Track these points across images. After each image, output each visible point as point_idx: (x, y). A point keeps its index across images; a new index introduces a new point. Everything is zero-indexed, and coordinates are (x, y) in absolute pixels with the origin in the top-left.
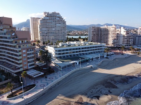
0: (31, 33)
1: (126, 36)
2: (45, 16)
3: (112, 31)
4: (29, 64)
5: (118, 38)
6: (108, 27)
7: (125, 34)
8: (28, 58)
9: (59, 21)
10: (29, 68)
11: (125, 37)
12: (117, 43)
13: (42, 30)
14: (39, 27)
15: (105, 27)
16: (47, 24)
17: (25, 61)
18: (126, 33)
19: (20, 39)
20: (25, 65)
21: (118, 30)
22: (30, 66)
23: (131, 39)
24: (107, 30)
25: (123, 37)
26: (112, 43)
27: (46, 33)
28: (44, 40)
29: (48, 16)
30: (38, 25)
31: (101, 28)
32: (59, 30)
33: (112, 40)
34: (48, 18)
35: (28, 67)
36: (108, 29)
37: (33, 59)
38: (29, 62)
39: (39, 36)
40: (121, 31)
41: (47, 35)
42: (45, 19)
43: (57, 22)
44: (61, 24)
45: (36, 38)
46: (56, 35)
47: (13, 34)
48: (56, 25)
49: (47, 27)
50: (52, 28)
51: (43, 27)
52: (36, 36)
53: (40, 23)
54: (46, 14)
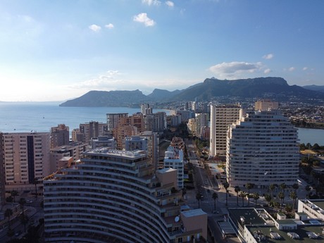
0: (211, 138)
2: (243, 120)
9: (279, 130)
13: (234, 150)
14: (228, 142)
19: (188, 233)
27: (243, 157)
28: (237, 173)
29: (250, 120)
30: (228, 138)
32: (278, 151)
34: (250, 124)
41: (245, 163)
42: (243, 127)
43: (272, 133)
44: (285, 137)
45: (221, 152)
46: (268, 163)
47: (177, 219)
48: (269, 138)
49: (246, 145)
50: (259, 145)
51: (238, 145)
52: (221, 145)
53: (231, 135)
54: (248, 115)
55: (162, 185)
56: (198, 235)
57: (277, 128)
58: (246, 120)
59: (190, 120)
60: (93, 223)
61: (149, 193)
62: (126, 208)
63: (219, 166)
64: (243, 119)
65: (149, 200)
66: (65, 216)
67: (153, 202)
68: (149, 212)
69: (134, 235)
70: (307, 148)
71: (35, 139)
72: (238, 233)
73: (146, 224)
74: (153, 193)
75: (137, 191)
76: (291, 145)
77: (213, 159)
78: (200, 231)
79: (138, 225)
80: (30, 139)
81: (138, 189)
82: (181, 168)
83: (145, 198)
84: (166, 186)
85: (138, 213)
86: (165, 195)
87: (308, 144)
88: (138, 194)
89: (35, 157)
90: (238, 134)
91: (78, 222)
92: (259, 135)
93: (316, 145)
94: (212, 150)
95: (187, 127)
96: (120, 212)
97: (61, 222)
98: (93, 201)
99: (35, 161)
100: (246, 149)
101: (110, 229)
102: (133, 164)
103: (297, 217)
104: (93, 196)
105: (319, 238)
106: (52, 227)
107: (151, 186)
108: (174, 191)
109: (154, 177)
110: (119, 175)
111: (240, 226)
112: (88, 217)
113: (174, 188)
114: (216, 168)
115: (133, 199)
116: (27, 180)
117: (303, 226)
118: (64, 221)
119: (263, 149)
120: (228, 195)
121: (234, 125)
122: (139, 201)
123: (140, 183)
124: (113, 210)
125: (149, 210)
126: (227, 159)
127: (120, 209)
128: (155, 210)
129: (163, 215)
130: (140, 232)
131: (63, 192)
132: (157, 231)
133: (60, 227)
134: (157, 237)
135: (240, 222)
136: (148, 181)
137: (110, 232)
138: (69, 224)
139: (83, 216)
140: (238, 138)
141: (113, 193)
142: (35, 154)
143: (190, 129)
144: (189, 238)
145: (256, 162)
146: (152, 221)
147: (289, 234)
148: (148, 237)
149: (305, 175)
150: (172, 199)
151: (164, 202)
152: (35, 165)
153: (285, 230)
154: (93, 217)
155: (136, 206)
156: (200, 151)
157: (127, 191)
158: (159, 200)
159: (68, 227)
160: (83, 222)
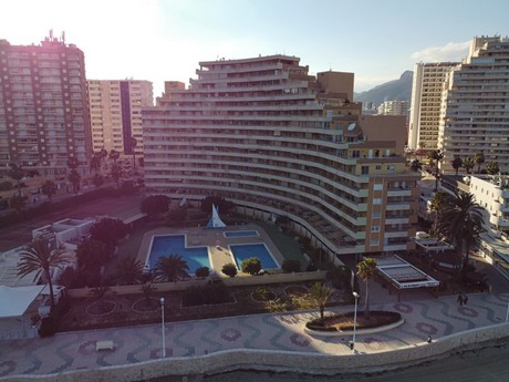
0: (411, 121)
2: (476, 55)
4: (387, 235)
8: (389, 214)
10: (387, 248)
13: (455, 110)
14: (444, 98)
16: (483, 84)
17: (376, 222)
19: (369, 145)
20: (375, 237)
22: (392, 242)
27: (471, 122)
28: (458, 150)
29: (490, 54)
30: (445, 93)
34: (490, 61)
35: (382, 245)
37: (406, 221)
38: (388, 228)
39: (441, 133)
41: (475, 132)
42: (476, 67)
45: (428, 143)
47: (352, 127)
49: (480, 100)
50: (504, 100)
51: (463, 100)
52: (428, 132)
53: (451, 85)
54: (486, 45)
55: (327, 91)
56: (388, 152)
58: (482, 54)
60: (214, 174)
62: (267, 142)
64: (476, 53)
66: (174, 164)
71: (131, 86)
75: (285, 108)
78: (391, 144)
80: (124, 85)
85: (287, 144)
88: (286, 112)
89: (132, 115)
91: (194, 173)
94: (412, 142)
96: (257, 151)
97: (167, 172)
98: (215, 140)
99: (132, 121)
100: (478, 107)
101: (242, 182)
102: (280, 65)
104: (214, 131)
106: (155, 180)
108: (347, 104)
110: (256, 89)
111: (461, 184)
112: (209, 165)
115: (277, 123)
116: (122, 149)
118: (173, 173)
122: (286, 123)
124: (246, 151)
125: (304, 130)
127: (256, 147)
128: (314, 124)
129: (327, 125)
130: (288, 175)
131: (171, 126)
133: (167, 180)
135: (462, 181)
137: (241, 186)
138: (179, 177)
139: (200, 165)
141: (246, 123)
142: (132, 110)
144: (371, 153)
148: (300, 177)
150: (344, 111)
152: (133, 127)
154: (216, 166)
155: (284, 133)
157: (269, 113)
158: (322, 107)
159: (177, 182)
160: (200, 174)
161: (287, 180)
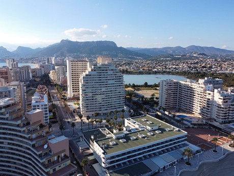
0: (68, 84)
1: (222, 106)
3: (199, 93)
5: (209, 107)
6: (192, 84)
7: (220, 102)
11: (221, 108)
12: (207, 114)
13: (85, 91)
14: (80, 86)
15: (187, 83)
18: (222, 100)
19: (54, 155)
21: (210, 94)
23: (231, 112)
24: (191, 90)
25: (218, 107)
26: (199, 113)
27: (91, 96)
28: (88, 107)
29: (95, 70)
30: (80, 84)
31: (180, 83)
32: (112, 90)
33: (200, 108)
34: (95, 73)
36: (192, 88)
40: (213, 96)
41: (93, 99)
42: (90, 75)
43: (108, 78)
44: (116, 80)
45: (76, 93)
46: (106, 98)
47: (46, 146)
48: (107, 82)
49: (93, 87)
50: (101, 87)
51: (88, 88)
52: (75, 89)
53: (82, 81)
54: (93, 66)
55: (31, 123)
56: (63, 155)
57: (112, 75)
58: (92, 70)
59: (51, 72)
61: (20, 131)
63: (75, 104)
64: (90, 70)
65: (21, 137)
67: (24, 138)
68: (21, 146)
69: (9, 167)
70: (129, 87)
72: (90, 147)
73: (19, 155)
74: (24, 131)
75: (9, 132)
76: (120, 86)
77: (70, 99)
78: (64, 151)
79: (13, 158)
81: (10, 130)
82: (47, 108)
83: (17, 135)
84: (35, 123)
85: (12, 149)
86: (34, 131)
87: (129, 84)
88: (10, 134)
90: (87, 80)
92: (101, 80)
93: (134, 84)
94: (70, 93)
95: (49, 77)
100: (93, 90)
102: (3, 110)
103: (125, 129)
105: (137, 139)
107: (22, 125)
108: (42, 126)
109: (24, 118)
111: (91, 142)
113: (41, 124)
114: (73, 105)
115: (5, 139)
117: (128, 134)
119: (103, 89)
120: (82, 123)
121: (84, 74)
122: (11, 139)
123: (11, 125)
125: (22, 144)
126: (81, 98)
128: (27, 143)
129: (33, 146)
130: (15, 163)
132: (30, 159)
134: (30, 164)
135: (91, 139)
136: (19, 122)
140: (87, 83)
143: (52, 78)
144: (56, 158)
145: (99, 98)
146: (24, 152)
147: (120, 140)
148: (22, 165)
149: (128, 103)
150: (40, 132)
151: (34, 136)
153: (118, 139)
155: (9, 144)
156: (61, 94)
158: (30, 135)
161: (14, 165)
